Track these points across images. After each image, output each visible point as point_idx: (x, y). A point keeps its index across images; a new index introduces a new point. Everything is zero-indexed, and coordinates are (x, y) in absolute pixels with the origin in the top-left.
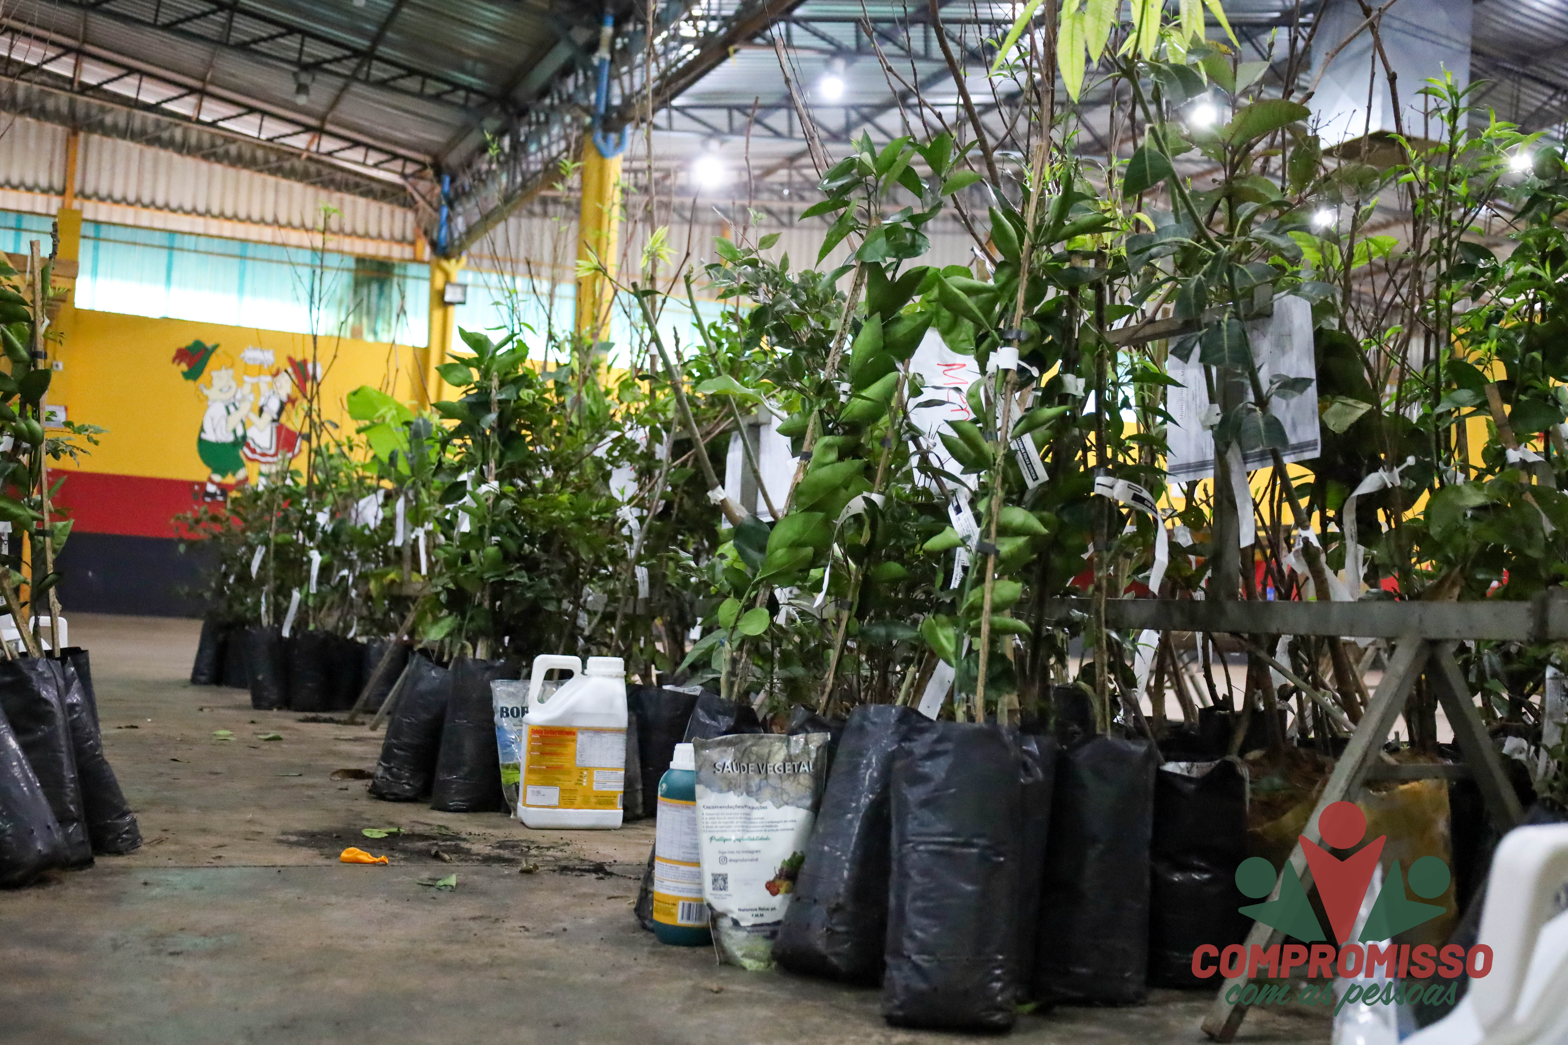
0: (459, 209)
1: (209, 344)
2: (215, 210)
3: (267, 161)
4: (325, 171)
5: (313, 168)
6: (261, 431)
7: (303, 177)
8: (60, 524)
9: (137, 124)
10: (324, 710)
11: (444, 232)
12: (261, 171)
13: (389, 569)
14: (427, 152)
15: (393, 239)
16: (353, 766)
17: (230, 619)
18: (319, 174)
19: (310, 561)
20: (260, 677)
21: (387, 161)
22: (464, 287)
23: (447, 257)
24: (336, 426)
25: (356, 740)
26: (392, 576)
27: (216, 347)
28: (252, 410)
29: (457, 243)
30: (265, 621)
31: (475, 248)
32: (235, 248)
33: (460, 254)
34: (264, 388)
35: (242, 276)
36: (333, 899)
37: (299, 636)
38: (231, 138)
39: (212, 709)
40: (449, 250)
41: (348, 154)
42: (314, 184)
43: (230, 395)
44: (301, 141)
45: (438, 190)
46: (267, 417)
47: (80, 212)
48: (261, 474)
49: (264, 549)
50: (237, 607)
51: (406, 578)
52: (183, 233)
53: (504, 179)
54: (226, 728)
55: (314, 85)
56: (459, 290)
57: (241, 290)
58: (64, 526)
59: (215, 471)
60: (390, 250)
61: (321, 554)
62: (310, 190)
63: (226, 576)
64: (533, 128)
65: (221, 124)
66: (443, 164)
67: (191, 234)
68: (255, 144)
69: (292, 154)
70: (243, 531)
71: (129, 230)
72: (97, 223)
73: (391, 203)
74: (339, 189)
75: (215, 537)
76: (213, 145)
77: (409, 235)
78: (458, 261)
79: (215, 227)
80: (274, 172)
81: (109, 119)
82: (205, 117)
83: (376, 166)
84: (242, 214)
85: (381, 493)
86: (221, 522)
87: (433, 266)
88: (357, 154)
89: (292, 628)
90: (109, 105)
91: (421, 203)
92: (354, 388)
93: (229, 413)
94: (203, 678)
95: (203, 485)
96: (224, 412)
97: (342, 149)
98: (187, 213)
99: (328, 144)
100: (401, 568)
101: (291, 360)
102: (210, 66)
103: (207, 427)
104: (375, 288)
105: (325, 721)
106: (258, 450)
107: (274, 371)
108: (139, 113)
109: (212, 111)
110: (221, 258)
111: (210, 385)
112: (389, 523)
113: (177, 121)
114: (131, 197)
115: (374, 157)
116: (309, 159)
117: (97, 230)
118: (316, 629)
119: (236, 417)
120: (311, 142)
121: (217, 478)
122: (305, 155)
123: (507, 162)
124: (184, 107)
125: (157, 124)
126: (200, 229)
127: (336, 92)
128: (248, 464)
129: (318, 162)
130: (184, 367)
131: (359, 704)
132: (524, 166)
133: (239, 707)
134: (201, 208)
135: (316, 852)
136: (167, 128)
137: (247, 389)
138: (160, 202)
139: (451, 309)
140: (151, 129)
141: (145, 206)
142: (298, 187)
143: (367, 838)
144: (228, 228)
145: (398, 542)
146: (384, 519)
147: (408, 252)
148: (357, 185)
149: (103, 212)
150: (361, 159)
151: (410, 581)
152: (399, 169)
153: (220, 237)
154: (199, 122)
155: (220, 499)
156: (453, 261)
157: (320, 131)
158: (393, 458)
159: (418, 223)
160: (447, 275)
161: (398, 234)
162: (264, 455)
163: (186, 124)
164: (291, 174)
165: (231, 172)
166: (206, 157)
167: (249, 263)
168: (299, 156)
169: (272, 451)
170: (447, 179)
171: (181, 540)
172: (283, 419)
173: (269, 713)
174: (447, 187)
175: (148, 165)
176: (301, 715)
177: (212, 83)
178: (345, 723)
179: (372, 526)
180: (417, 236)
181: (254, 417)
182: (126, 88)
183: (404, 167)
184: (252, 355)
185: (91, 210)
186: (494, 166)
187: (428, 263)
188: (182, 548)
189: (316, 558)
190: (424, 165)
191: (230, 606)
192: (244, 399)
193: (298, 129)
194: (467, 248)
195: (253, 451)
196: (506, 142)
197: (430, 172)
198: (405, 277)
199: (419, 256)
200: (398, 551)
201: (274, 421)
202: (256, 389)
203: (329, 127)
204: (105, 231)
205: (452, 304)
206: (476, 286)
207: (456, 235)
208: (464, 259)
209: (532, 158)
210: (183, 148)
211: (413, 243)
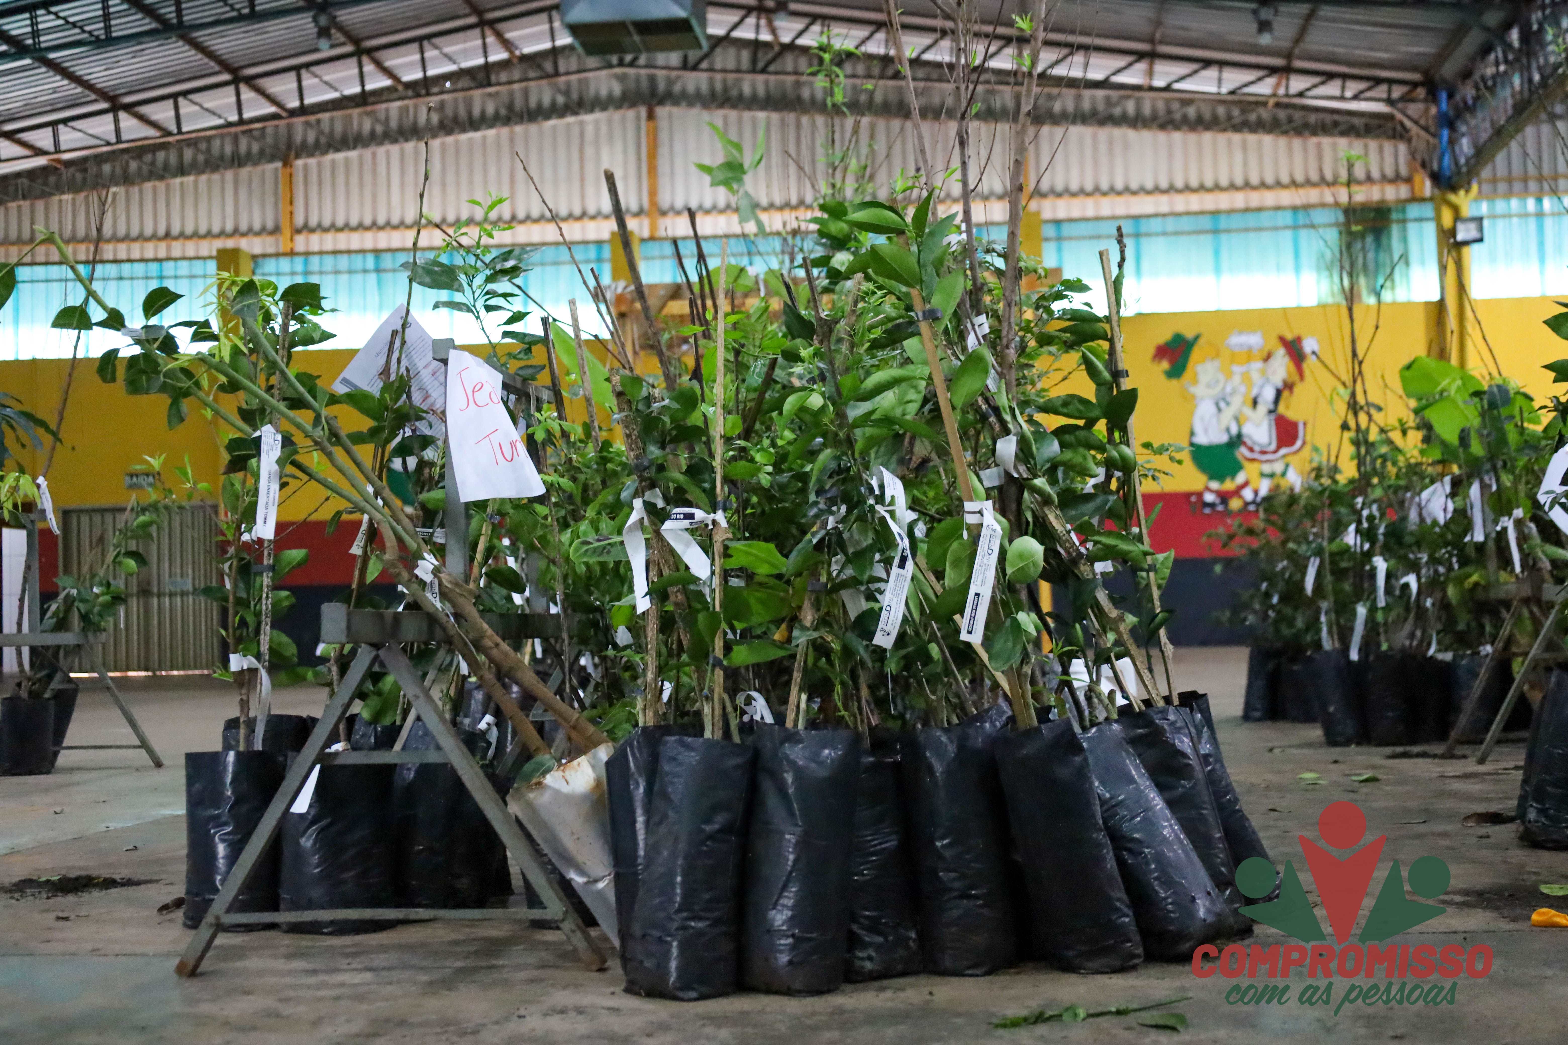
0: (1463, 128)
1: (1189, 335)
2: (1179, 184)
3: (1230, 118)
4: (1297, 115)
5: (1282, 114)
6: (1258, 425)
7: (1273, 127)
8: (1161, 557)
9: (1086, 106)
10: (1413, 743)
11: (1447, 160)
12: (1224, 130)
13: (1468, 569)
14: (1414, 69)
15: (1384, 179)
16: (1480, 808)
17: (1278, 645)
18: (1290, 120)
19: (1374, 570)
20: (1332, 709)
21: (1369, 89)
22: (1479, 220)
23: (1454, 189)
24: (1379, 409)
25: (1466, 776)
26: (1475, 578)
27: (1197, 338)
28: (1244, 403)
29: (1464, 170)
30: (1327, 644)
31: (1486, 173)
32: (1206, 222)
33: (1469, 183)
34: (1256, 376)
35: (1217, 253)
36: (1549, 973)
37: (1371, 658)
38: (1189, 98)
39: (1283, 748)
40: (1455, 179)
41: (1322, 90)
42: (1285, 133)
43: (1218, 389)
44: (1265, 88)
45: (1433, 110)
46: (1262, 409)
47: (1038, 213)
48: (1263, 475)
49: (1318, 561)
50: (1286, 631)
51: (1493, 578)
52: (1149, 216)
53: (1517, 81)
54: (1311, 771)
55: (1279, 18)
56: (1472, 226)
57: (1218, 269)
58: (1165, 559)
59: (1212, 477)
60: (1383, 192)
61: (1386, 560)
62: (1282, 141)
63: (1268, 595)
64: (1548, 11)
65: (1177, 86)
66: (1437, 78)
67: (1156, 215)
68: (1217, 100)
69: (1257, 103)
70: (1284, 543)
71: (1091, 224)
72: (1057, 222)
73: (1377, 137)
74: (1314, 133)
75: (1254, 554)
76: (1169, 112)
77: (1404, 171)
78: (1467, 191)
79: (1180, 203)
80: (1237, 128)
81: (1057, 107)
82: (1159, 83)
83: (1356, 97)
84: (1209, 183)
85: (1447, 479)
86: (1258, 535)
87: (1438, 202)
88: (1333, 88)
89: (1360, 650)
90: (1055, 91)
91: (1414, 129)
92: (1406, 361)
93: (1219, 410)
94: (1257, 714)
95: (1200, 495)
96: (1213, 409)
97: (1315, 86)
98: (1149, 193)
99: (1297, 84)
100: (1485, 568)
101: (1282, 340)
102: (1158, 23)
103: (1198, 429)
104: (1369, 239)
105: (1419, 755)
106: (1257, 448)
107: (1265, 354)
108: (1087, 93)
109: (1167, 73)
110: (1193, 237)
111: (1195, 381)
112: (1462, 517)
113: (1129, 93)
114: (1089, 187)
115: (1353, 88)
116: (1278, 105)
117: (1059, 229)
118: (1390, 648)
119: (1228, 414)
120: (1278, 85)
121: (1215, 485)
122: (1272, 102)
123: (1517, 60)
124: (1133, 77)
125: (1108, 100)
126: (1165, 209)
127: (1301, 21)
128: (1246, 464)
129: (1287, 106)
130: (1165, 365)
131: (1454, 734)
132: (1541, 61)
133: (1310, 745)
134: (1164, 185)
135: (1495, 914)
136: (1117, 104)
137: (1237, 379)
138: (1119, 186)
139: (1465, 250)
140: (1101, 107)
141: (1105, 194)
142: (1268, 140)
143: (1548, 896)
144: (1194, 202)
145: (1479, 537)
146: (1455, 511)
147: (1404, 191)
148: (1336, 124)
149: (1062, 208)
150: (1337, 92)
151: (1497, 581)
152: (1384, 96)
153: (1188, 213)
154: (1151, 89)
155: (1220, 508)
156: (1462, 193)
157: (1286, 71)
158: (1464, 438)
159: (1413, 154)
160: (1456, 210)
161: (1389, 172)
162: (1263, 452)
163: (1137, 94)
164: (1258, 127)
165: (1192, 137)
166: (1163, 127)
167: (1224, 237)
168: (1264, 104)
169: (1273, 447)
170: (1444, 96)
171: (1216, 561)
172: (1281, 409)
173: (1347, 749)
174: (1444, 106)
175: (1103, 147)
176: (1389, 750)
177: (1161, 42)
178: (1443, 757)
179: (1442, 521)
180: (1412, 171)
181: (1248, 411)
182: (1073, 68)
183: (1389, 92)
184: (1237, 340)
185: (1050, 209)
186: (1502, 68)
187: (1431, 199)
188: (1218, 569)
189: (1380, 564)
190: (1415, 85)
191: (1277, 631)
192: (1234, 392)
193: (1261, 73)
194: (1478, 174)
195: (1251, 450)
196: (1514, 35)
197: (1421, 92)
198: (1404, 221)
199: (1418, 194)
200: (1480, 548)
201: (1271, 412)
202: (1246, 378)
203: (1298, 64)
204: (1067, 229)
205: (1466, 243)
206: (1493, 216)
207: (1462, 161)
208: (1475, 187)
209: (1551, 48)
210: (1137, 121)
211: (1409, 180)
